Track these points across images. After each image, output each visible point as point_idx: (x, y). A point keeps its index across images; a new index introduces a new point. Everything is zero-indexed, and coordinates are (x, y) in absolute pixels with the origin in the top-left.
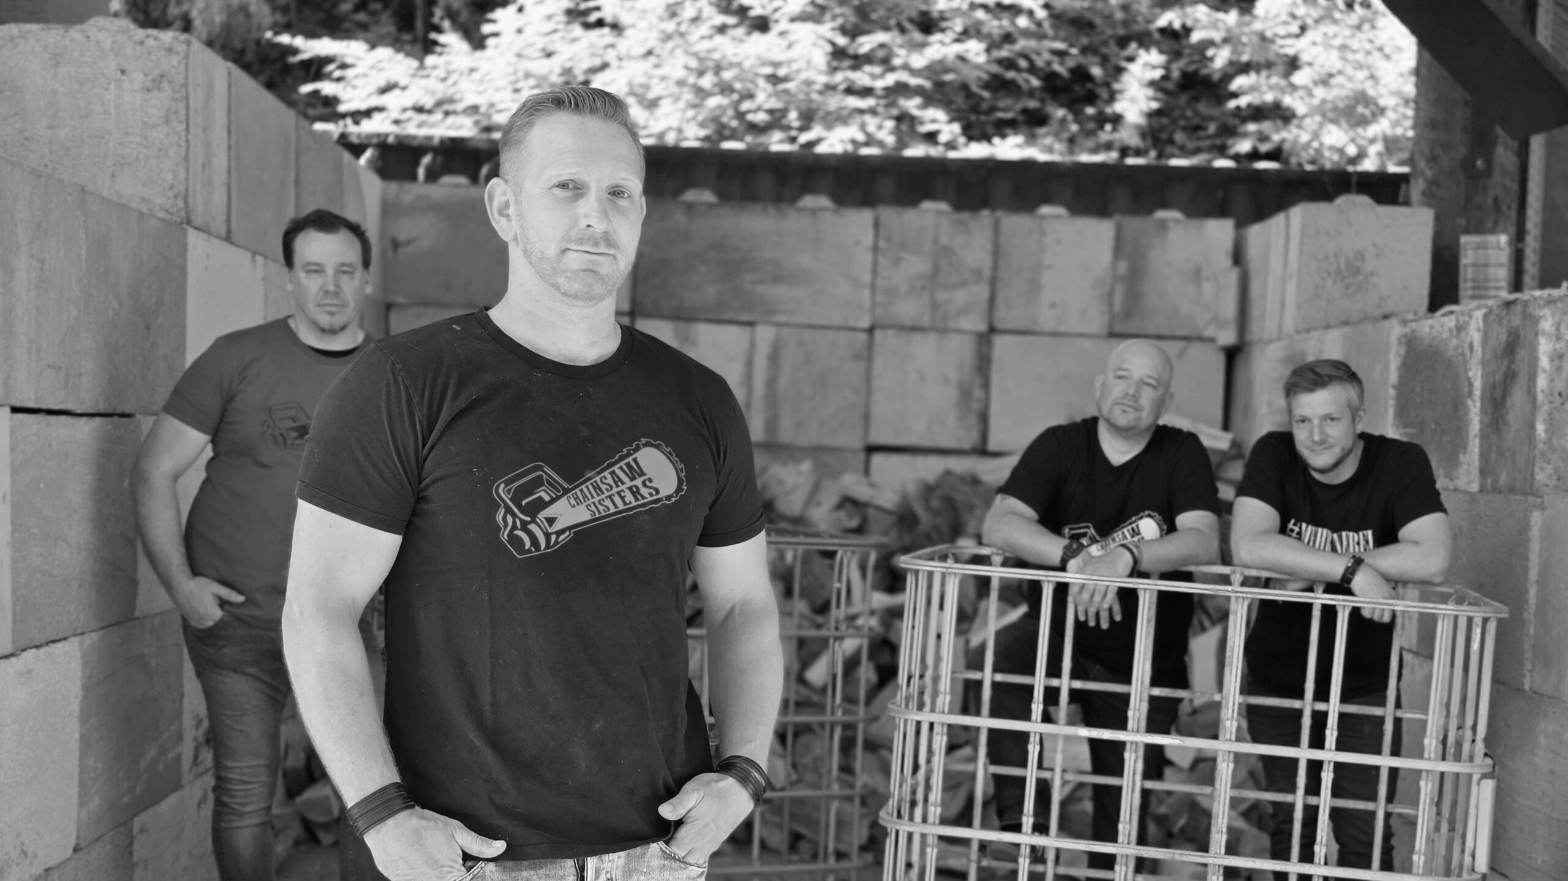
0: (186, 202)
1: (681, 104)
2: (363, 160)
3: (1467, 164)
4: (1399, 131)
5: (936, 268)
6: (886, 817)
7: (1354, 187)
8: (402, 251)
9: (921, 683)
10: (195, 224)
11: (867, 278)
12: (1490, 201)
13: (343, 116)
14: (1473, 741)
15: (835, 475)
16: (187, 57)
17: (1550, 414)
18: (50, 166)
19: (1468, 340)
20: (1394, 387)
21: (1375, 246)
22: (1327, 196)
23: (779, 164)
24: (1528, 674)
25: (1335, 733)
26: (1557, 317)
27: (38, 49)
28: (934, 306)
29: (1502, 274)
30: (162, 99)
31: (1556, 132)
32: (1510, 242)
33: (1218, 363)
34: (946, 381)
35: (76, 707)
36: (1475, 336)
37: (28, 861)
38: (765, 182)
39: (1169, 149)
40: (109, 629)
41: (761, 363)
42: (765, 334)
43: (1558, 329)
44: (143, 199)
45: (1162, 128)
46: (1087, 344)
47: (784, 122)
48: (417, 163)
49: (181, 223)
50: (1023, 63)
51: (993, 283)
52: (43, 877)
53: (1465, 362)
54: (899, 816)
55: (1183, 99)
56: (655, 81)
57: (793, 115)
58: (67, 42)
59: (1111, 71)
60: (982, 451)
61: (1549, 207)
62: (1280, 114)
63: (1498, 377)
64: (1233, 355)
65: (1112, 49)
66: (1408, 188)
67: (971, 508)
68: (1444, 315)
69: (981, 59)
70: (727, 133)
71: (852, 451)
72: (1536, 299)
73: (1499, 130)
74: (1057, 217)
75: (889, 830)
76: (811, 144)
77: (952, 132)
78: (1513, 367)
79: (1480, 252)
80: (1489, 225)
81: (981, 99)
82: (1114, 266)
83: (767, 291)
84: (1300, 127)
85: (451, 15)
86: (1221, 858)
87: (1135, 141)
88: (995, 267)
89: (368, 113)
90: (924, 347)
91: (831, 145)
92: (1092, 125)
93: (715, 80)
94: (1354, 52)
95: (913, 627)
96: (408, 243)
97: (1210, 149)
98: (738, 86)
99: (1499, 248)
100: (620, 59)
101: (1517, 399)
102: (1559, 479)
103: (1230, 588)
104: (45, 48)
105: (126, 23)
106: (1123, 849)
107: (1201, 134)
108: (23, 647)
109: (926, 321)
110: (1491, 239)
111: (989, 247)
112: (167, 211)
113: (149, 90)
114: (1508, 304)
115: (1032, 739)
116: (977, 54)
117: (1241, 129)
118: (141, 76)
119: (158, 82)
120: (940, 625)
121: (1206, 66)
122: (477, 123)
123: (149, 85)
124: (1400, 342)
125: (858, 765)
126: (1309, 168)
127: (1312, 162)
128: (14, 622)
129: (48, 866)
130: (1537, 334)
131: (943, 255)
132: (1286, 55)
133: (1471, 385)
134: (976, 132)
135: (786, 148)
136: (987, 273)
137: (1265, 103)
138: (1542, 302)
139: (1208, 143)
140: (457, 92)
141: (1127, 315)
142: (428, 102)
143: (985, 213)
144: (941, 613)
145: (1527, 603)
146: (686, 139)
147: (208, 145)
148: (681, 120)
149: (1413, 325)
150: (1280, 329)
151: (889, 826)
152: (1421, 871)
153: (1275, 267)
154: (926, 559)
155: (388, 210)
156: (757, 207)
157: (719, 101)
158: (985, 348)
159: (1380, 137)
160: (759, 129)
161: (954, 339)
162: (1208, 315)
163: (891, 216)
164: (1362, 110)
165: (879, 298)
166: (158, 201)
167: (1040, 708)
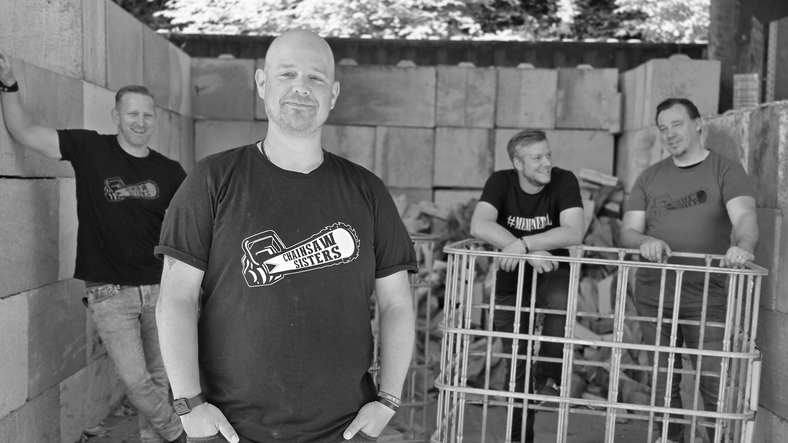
0: (83, 68)
1: (340, 17)
2: (181, 48)
3: (737, 38)
4: (701, 23)
5: (467, 96)
6: (438, 383)
7: (679, 51)
8: (201, 92)
9: (457, 311)
10: (87, 80)
11: (432, 102)
12: (749, 56)
13: (174, 26)
14: (749, 340)
15: (417, 202)
17: (786, 165)
18: (14, 51)
19: (741, 128)
21: (690, 80)
22: (667, 56)
23: (389, 45)
24: (774, 302)
25: (676, 338)
28: (466, 116)
29: (755, 94)
30: (69, 16)
31: (782, 20)
32: (760, 78)
33: (611, 141)
34: (473, 153)
35: (26, 328)
36: (745, 125)
38: (382, 54)
39: (584, 35)
40: (44, 287)
41: (380, 145)
42: (381, 131)
44: (61, 67)
45: (581, 25)
47: (392, 24)
49: (80, 79)
51: (496, 103)
52: (9, 416)
53: (740, 139)
54: (446, 382)
55: (592, 9)
56: (327, 6)
57: (397, 21)
61: (779, 59)
62: (640, 16)
63: (758, 147)
64: (617, 137)
66: (707, 52)
68: (729, 115)
70: (364, 31)
71: (426, 190)
72: (778, 105)
73: (754, 19)
74: (528, 69)
75: (440, 390)
76: (405, 36)
77: (476, 28)
78: (766, 141)
79: (744, 83)
80: (749, 69)
81: (491, 12)
82: (557, 94)
83: (381, 109)
84: (650, 22)
86: (615, 404)
87: (567, 31)
88: (497, 95)
89: (186, 25)
90: (461, 136)
91: (415, 36)
92: (545, 24)
93: (358, 4)
96: (204, 88)
97: (605, 35)
98: (369, 6)
99: (753, 80)
101: (768, 158)
103: (619, 262)
106: (563, 400)
107: (601, 27)
109: (462, 124)
110: (749, 76)
111: (494, 85)
112: (73, 73)
113: (62, 11)
114: (761, 109)
115: (514, 342)
117: (621, 24)
118: (58, 4)
119: (67, 7)
120: (467, 276)
122: (240, 29)
123: (62, 8)
126: (655, 42)
127: (657, 40)
129: (12, 410)
130: (778, 124)
131: (471, 90)
133: (743, 151)
134: (488, 29)
135: (392, 37)
136: (493, 98)
137: (633, 10)
138: (781, 107)
139: (604, 32)
140: (230, 14)
141: (564, 118)
142: (216, 19)
143: (492, 68)
144: (467, 270)
145: (774, 264)
146: (343, 34)
147: (94, 39)
148: (340, 25)
149: (712, 121)
150: (642, 124)
151: (440, 388)
152: (722, 410)
153: (639, 92)
154: (458, 248)
155: (194, 72)
156: (377, 67)
157: (359, 15)
158: (492, 137)
159: (691, 26)
160: (379, 28)
161: (477, 132)
162: (605, 118)
163: (444, 70)
164: (682, 13)
165: (439, 112)
166: (68, 68)
167: (519, 325)
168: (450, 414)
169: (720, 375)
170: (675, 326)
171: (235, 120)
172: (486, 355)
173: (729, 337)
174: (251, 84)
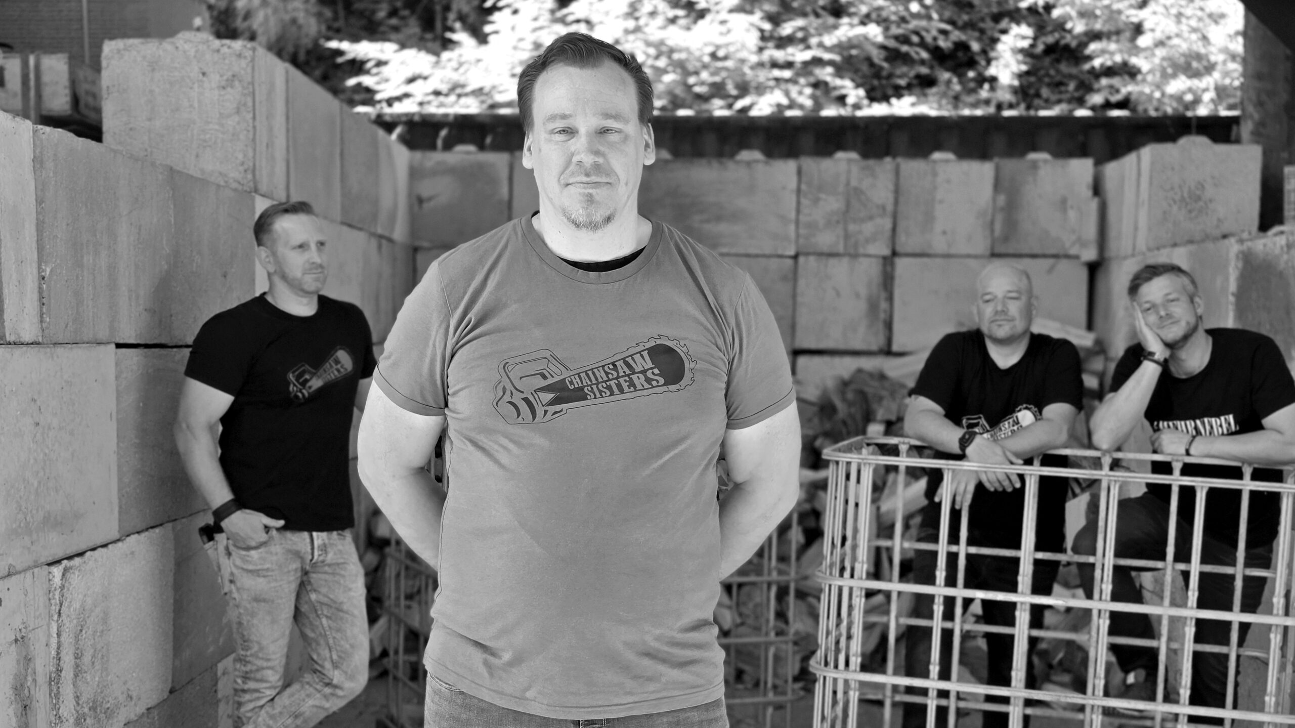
0: (254, 175)
2: (394, 136)
4: (1227, 81)
5: (848, 205)
6: (815, 665)
7: (1194, 129)
8: (426, 206)
9: (843, 551)
10: (261, 192)
11: (793, 215)
13: (380, 102)
16: (253, 60)
18: (149, 150)
20: (1233, 294)
21: (1213, 177)
22: (1172, 138)
23: (721, 127)
25: (1196, 594)
27: (139, 59)
28: (847, 236)
30: (233, 95)
33: (1083, 275)
34: (857, 295)
35: (171, 579)
37: (133, 702)
38: (710, 140)
39: (1037, 102)
40: (196, 515)
44: (220, 173)
45: (1030, 85)
46: (972, 263)
47: (724, 92)
48: (436, 135)
49: (250, 192)
50: (915, 39)
51: (895, 216)
52: (146, 715)
54: (826, 664)
55: (1047, 61)
57: (731, 86)
58: (161, 53)
59: (987, 41)
60: (888, 352)
62: (1129, 72)
64: (1094, 269)
65: (988, 24)
66: (1239, 130)
67: (880, 399)
68: (1276, 235)
69: (880, 38)
70: (679, 103)
74: (947, 161)
75: (818, 676)
76: (745, 110)
77: (857, 96)
81: (882, 68)
82: (994, 200)
83: (711, 227)
84: (1143, 81)
85: (462, 18)
86: (1099, 700)
87: (1007, 97)
88: (896, 202)
89: (399, 99)
90: (839, 269)
91: (760, 110)
92: (972, 85)
94: (1188, 18)
95: (836, 498)
96: (430, 199)
97: (1069, 101)
98: (687, 65)
103: (1101, 472)
104: (144, 57)
105: (207, 36)
107: (1063, 88)
108: (127, 534)
109: (841, 249)
111: (891, 187)
112: (239, 183)
113: (224, 88)
115: (936, 600)
116: (877, 35)
117: (1096, 86)
118: (218, 77)
119: (231, 81)
120: (857, 496)
121: (1066, 36)
122: (482, 103)
123: (223, 83)
124: (1237, 256)
125: (791, 614)
126: (1153, 113)
127: (1157, 110)
128: (120, 513)
129: (149, 706)
131: (853, 196)
132: (1132, 23)
134: (878, 94)
135: (725, 113)
136: (890, 208)
137: (1115, 63)
139: (1069, 96)
140: (467, 79)
141: (1006, 239)
142: (444, 88)
143: (888, 159)
144: (858, 485)
147: (270, 129)
149: (1249, 244)
150: (1134, 248)
151: (818, 673)
152: (1272, 710)
153: (1129, 195)
154: (844, 452)
155: (415, 173)
156: (704, 161)
158: (889, 269)
159: (1212, 86)
160: (704, 99)
161: (864, 263)
162: (1073, 238)
163: (812, 165)
164: (1195, 64)
165: (802, 231)
166: (232, 175)
167: (944, 574)
168: (833, 715)
169: (1268, 652)
170: (1195, 576)
172: (889, 621)
173: (1283, 593)
174: (505, 190)
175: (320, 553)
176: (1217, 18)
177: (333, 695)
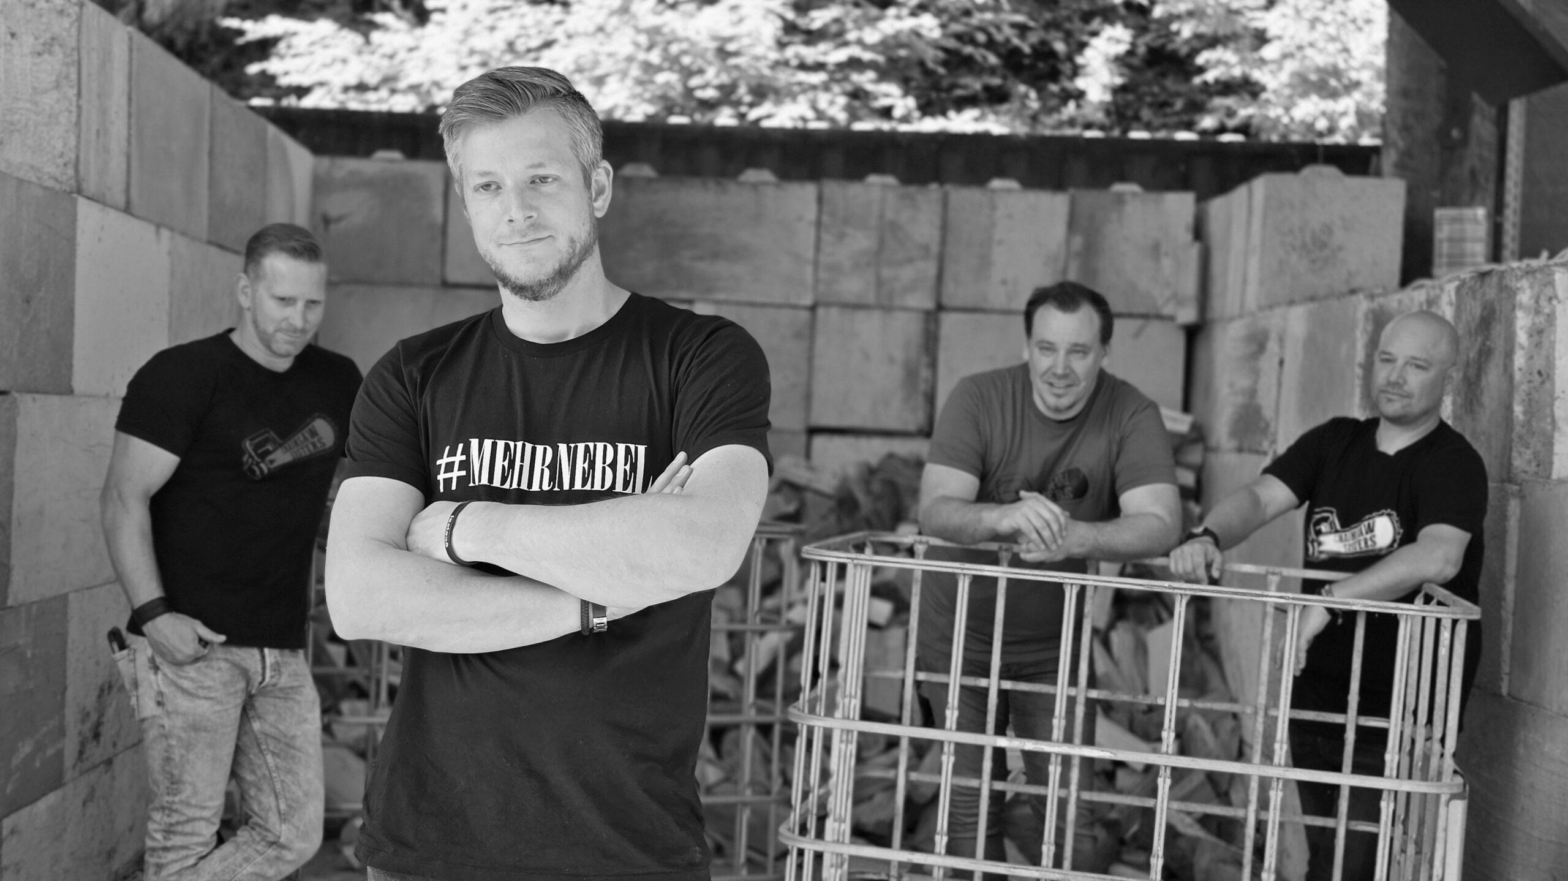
0: (77, 170)
1: (628, 81)
3: (1442, 134)
4: (1372, 106)
5: (882, 243)
6: (786, 833)
7: (1321, 159)
8: (333, 227)
10: (85, 193)
11: (810, 254)
12: (1466, 172)
14: (1442, 755)
16: (79, 19)
17: (1529, 394)
20: (1360, 365)
21: (1343, 218)
22: (1293, 167)
23: (723, 138)
24: (1505, 678)
26: (1536, 289)
28: (879, 283)
29: (1478, 249)
30: (53, 63)
31: (1535, 98)
32: (1489, 216)
33: (1179, 342)
34: (891, 360)
36: (1447, 308)
38: (709, 156)
39: (1132, 124)
43: (1537, 302)
44: (32, 167)
45: (1127, 105)
47: (734, 97)
49: (71, 193)
50: (981, 37)
51: (941, 259)
55: (1150, 74)
56: (603, 58)
57: (743, 90)
59: (1074, 47)
61: (1529, 178)
62: (1249, 89)
63: (1473, 354)
64: (1194, 334)
65: (1077, 24)
66: (1379, 160)
68: (1415, 289)
69: (936, 34)
70: (674, 109)
71: (798, 433)
72: (1513, 269)
73: (1476, 98)
74: (1009, 191)
75: (790, 848)
76: (759, 120)
77: (906, 106)
78: (1488, 343)
79: (1457, 226)
80: (1466, 197)
81: (940, 76)
82: (1068, 242)
83: (704, 267)
84: (1268, 101)
87: (1098, 114)
88: (943, 242)
89: (311, 88)
90: (869, 325)
91: (778, 121)
92: (1055, 101)
93: (664, 54)
94: (1325, 24)
96: (339, 219)
97: (1174, 123)
98: (686, 60)
99: (1475, 220)
100: (570, 36)
101: (1493, 377)
102: (1538, 465)
106: (1047, 874)
107: (1168, 110)
109: (871, 299)
110: (1467, 212)
111: (937, 221)
112: (56, 180)
113: (39, 54)
114: (1483, 275)
115: (946, 748)
116: (931, 30)
117: (1209, 106)
118: (31, 40)
119: (50, 45)
121: (1172, 41)
122: (421, 100)
123: (39, 48)
124: (1366, 317)
126: (1275, 140)
127: (1282, 136)
130: (1514, 308)
131: (889, 230)
132: (1254, 29)
134: (933, 108)
135: (733, 122)
136: (935, 249)
137: (1234, 78)
138: (1519, 273)
139: (1174, 119)
140: (401, 71)
142: (372, 79)
143: (934, 186)
146: (632, 114)
147: (104, 112)
148: (628, 97)
149: (1381, 300)
150: (1242, 306)
151: (790, 844)
153: (1237, 240)
154: (837, 549)
155: (320, 185)
156: (697, 182)
157: (666, 77)
158: (932, 327)
159: (1352, 110)
160: (709, 106)
161: (900, 317)
162: (1167, 293)
163: (835, 190)
164: (1333, 82)
165: (823, 275)
166: (47, 169)
167: (956, 713)
169: (1379, 827)
171: (403, 283)
174: (437, 211)
175: (273, 673)
176: (1360, 24)
177: (278, 858)
